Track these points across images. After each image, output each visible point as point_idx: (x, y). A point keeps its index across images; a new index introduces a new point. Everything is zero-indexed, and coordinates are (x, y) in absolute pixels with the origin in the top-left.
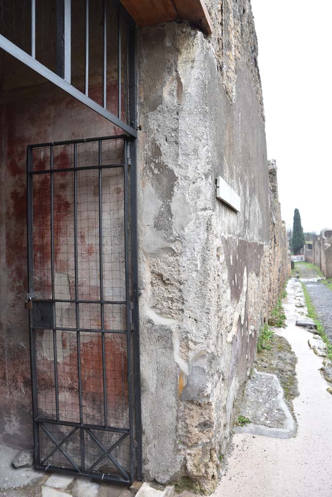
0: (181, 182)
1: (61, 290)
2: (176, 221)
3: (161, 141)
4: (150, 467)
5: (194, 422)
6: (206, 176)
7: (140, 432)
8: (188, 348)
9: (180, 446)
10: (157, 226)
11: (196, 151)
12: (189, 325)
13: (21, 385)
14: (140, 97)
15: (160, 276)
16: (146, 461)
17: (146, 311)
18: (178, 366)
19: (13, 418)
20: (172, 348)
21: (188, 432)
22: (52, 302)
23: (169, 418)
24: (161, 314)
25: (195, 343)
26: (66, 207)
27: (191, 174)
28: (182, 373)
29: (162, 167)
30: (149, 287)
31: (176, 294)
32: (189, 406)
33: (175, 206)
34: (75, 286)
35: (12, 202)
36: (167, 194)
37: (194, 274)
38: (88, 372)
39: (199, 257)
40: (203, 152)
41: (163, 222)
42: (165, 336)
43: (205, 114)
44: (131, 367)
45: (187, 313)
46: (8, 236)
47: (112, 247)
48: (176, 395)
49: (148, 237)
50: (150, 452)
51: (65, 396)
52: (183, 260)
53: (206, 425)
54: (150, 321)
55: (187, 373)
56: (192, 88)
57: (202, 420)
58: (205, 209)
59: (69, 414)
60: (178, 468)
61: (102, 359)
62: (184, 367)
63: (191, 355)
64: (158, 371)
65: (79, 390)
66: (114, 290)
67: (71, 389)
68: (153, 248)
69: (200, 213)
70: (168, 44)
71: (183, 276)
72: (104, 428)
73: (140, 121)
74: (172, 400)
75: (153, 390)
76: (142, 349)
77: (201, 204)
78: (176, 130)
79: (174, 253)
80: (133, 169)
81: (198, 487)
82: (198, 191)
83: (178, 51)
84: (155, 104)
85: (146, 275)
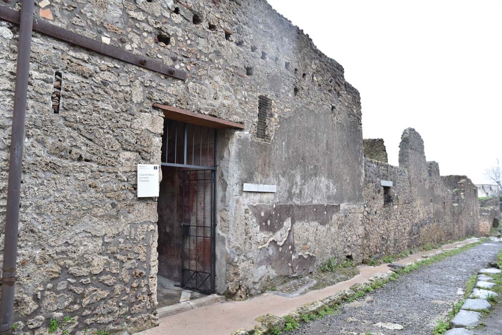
0: (229, 186)
1: (193, 222)
2: (227, 199)
3: (224, 171)
4: (217, 288)
5: (231, 272)
6: (236, 184)
7: (215, 275)
8: (230, 245)
9: (227, 281)
10: (222, 201)
11: (233, 175)
12: (230, 236)
13: (179, 258)
14: (218, 155)
15: (223, 218)
16: (216, 286)
17: (218, 231)
18: (226, 251)
19: (176, 271)
20: (225, 244)
21: (230, 276)
22: (189, 226)
23: (224, 270)
24: (223, 232)
25: (232, 243)
26: (196, 192)
27: (231, 184)
28: (228, 253)
29: (223, 180)
30: (219, 222)
31: (227, 225)
32: (230, 266)
33: (227, 194)
34: (197, 221)
35: (179, 189)
36: (225, 190)
37: (232, 218)
38: (201, 253)
39: (233, 212)
40: (235, 176)
41: (223, 200)
42: (223, 239)
43: (236, 162)
44: (213, 249)
45: (230, 232)
46: (177, 202)
47: (208, 207)
48: (226, 261)
49: (219, 205)
50: (218, 283)
51: (193, 262)
52: (229, 213)
53: (236, 274)
54: (219, 234)
55: (229, 253)
56: (233, 153)
57: (235, 272)
58: (236, 196)
59: (194, 268)
60: (226, 289)
61: (205, 248)
62: (228, 251)
63: (231, 247)
64: (221, 253)
65: (197, 260)
66: (208, 223)
67: (195, 259)
68: (221, 209)
69: (234, 197)
70: (226, 136)
71: (229, 219)
72: (204, 272)
73: (218, 163)
74: (224, 263)
75: (219, 259)
76: (216, 244)
77: (234, 194)
78: (228, 167)
79: (227, 211)
80: (215, 181)
81: (234, 298)
82: (234, 190)
83: (229, 139)
84: (222, 158)
85: (218, 218)
